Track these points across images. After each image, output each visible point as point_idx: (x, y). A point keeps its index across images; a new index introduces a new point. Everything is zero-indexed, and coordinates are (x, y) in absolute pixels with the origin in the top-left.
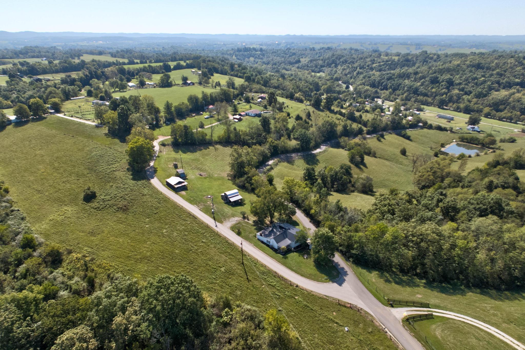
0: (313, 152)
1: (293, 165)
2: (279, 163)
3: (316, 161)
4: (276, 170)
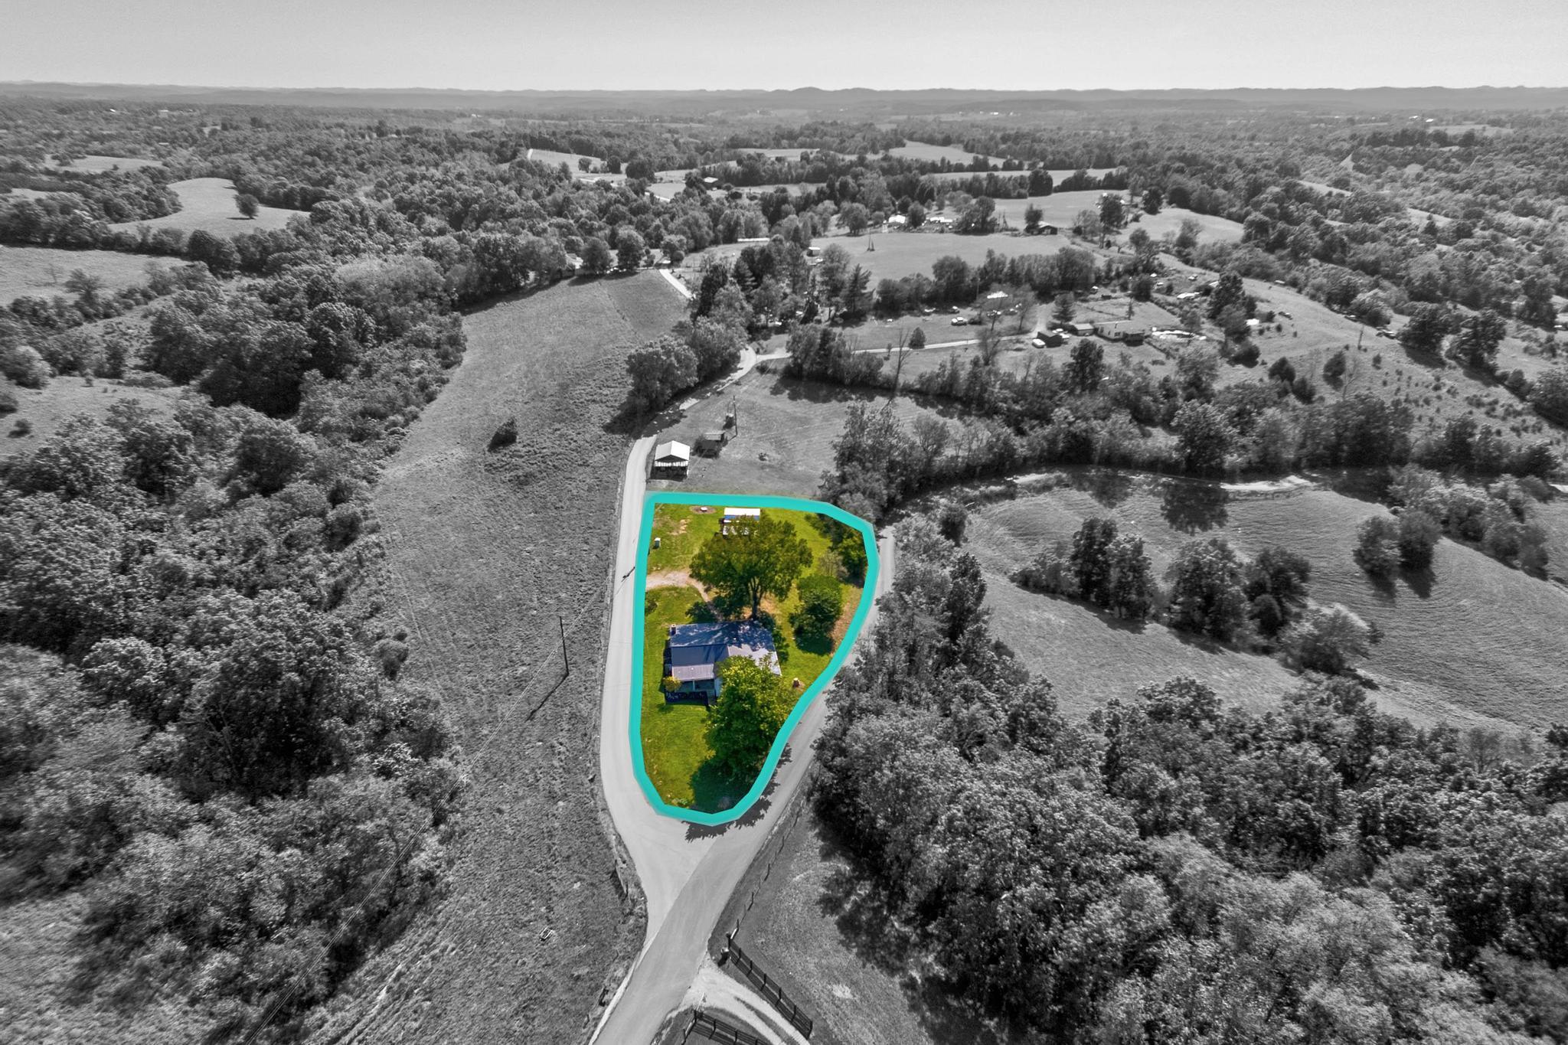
0: (1226, 486)
1: (1112, 505)
2: (1056, 489)
3: (1213, 517)
4: (1020, 504)
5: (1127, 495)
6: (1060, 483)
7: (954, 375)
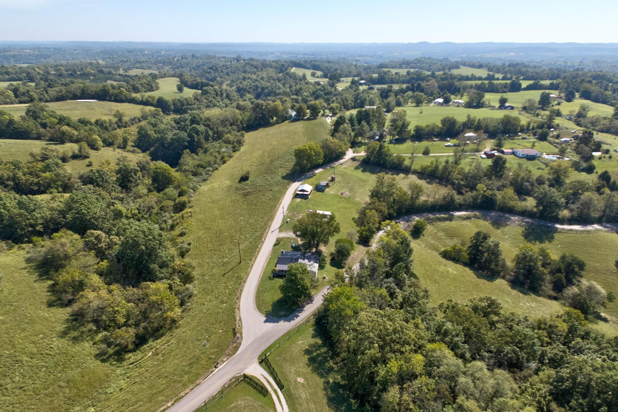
0: (558, 226)
1: (498, 228)
2: (473, 219)
3: (547, 238)
4: (453, 224)
5: (507, 225)
6: (475, 217)
7: (437, 167)
